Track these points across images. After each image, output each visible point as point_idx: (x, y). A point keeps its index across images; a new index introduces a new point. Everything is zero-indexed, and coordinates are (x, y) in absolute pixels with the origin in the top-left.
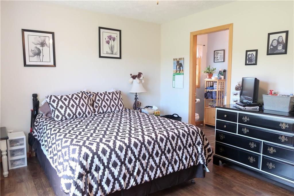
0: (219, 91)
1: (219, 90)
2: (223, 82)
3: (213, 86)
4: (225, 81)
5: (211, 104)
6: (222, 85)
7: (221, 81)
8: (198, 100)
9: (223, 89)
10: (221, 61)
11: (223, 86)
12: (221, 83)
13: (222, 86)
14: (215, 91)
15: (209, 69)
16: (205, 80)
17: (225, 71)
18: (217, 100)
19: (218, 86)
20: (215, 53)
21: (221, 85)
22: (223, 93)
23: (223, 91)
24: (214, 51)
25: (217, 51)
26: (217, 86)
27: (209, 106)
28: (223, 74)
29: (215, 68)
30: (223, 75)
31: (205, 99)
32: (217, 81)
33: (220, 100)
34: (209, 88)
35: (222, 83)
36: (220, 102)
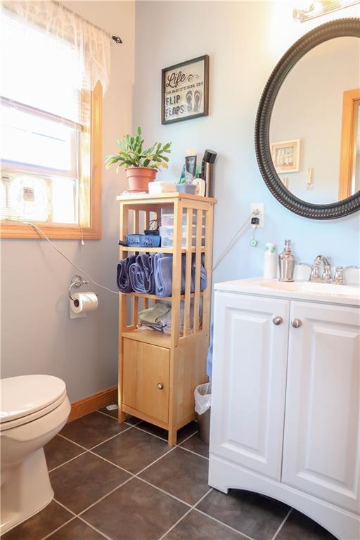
0: (184, 255)
1: (187, 247)
2: (204, 212)
3: (156, 233)
4: (214, 204)
5: (150, 314)
6: (200, 226)
7: (191, 205)
8: (88, 298)
9: (203, 244)
10: (193, 113)
11: (204, 230)
12: (195, 211)
13: (199, 231)
14: (166, 255)
15: (136, 144)
16: (118, 198)
17: (210, 158)
18: (175, 300)
19: (180, 231)
20: (167, 82)
21: (194, 223)
22: (203, 264)
23: (203, 254)
24: (164, 71)
25: (177, 71)
26: (174, 227)
27: (144, 323)
28: (203, 169)
29: (168, 146)
30: (202, 176)
31: (120, 293)
32: (176, 202)
33: (192, 299)
34: (137, 239)
35: (200, 215)
36: (192, 305)
